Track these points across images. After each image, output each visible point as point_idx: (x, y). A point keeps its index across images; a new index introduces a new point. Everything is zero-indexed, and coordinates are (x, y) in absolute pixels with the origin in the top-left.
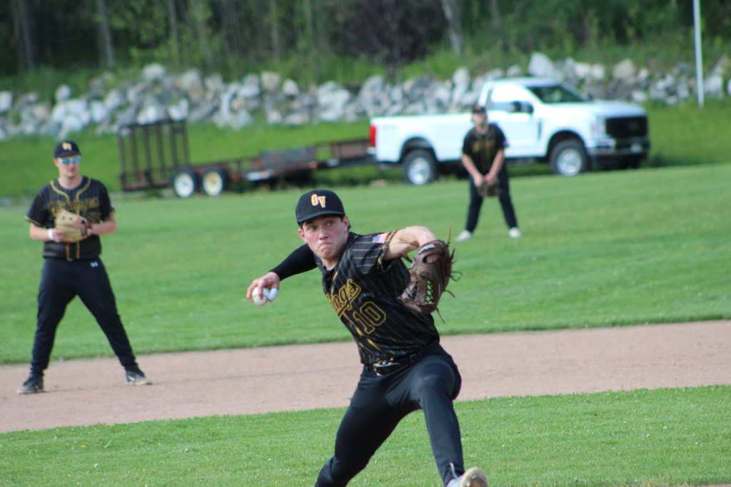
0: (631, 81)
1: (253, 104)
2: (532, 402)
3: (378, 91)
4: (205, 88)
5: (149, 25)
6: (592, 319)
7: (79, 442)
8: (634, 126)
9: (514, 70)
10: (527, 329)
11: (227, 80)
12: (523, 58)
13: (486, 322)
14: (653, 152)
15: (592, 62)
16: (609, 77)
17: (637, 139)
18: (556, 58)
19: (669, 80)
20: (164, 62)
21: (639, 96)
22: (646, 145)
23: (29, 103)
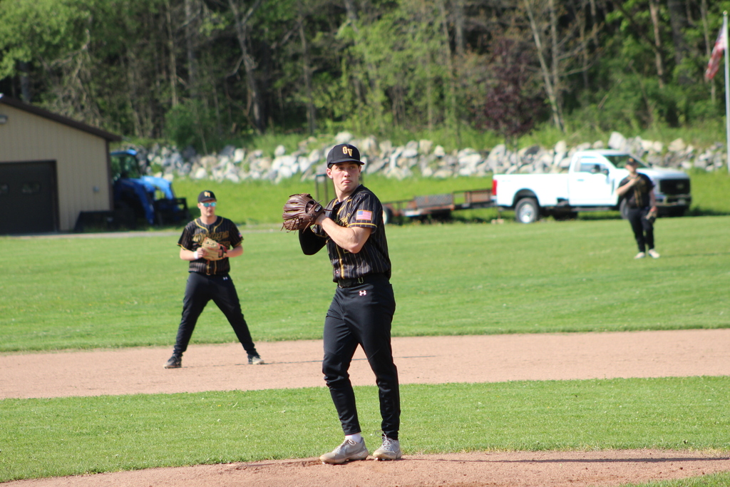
0: (682, 153)
1: (413, 162)
2: (540, 385)
3: (501, 155)
4: (378, 148)
5: (341, 105)
6: (610, 325)
7: (217, 403)
8: (680, 186)
9: (598, 143)
10: (563, 331)
11: (395, 145)
12: (604, 135)
13: (536, 325)
14: (693, 205)
15: (655, 139)
16: (666, 150)
17: (682, 196)
18: (629, 135)
19: (709, 154)
20: (352, 130)
21: (687, 165)
22: (689, 200)
23: (256, 157)
